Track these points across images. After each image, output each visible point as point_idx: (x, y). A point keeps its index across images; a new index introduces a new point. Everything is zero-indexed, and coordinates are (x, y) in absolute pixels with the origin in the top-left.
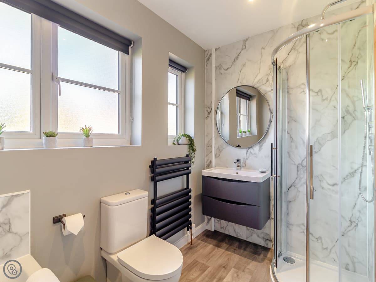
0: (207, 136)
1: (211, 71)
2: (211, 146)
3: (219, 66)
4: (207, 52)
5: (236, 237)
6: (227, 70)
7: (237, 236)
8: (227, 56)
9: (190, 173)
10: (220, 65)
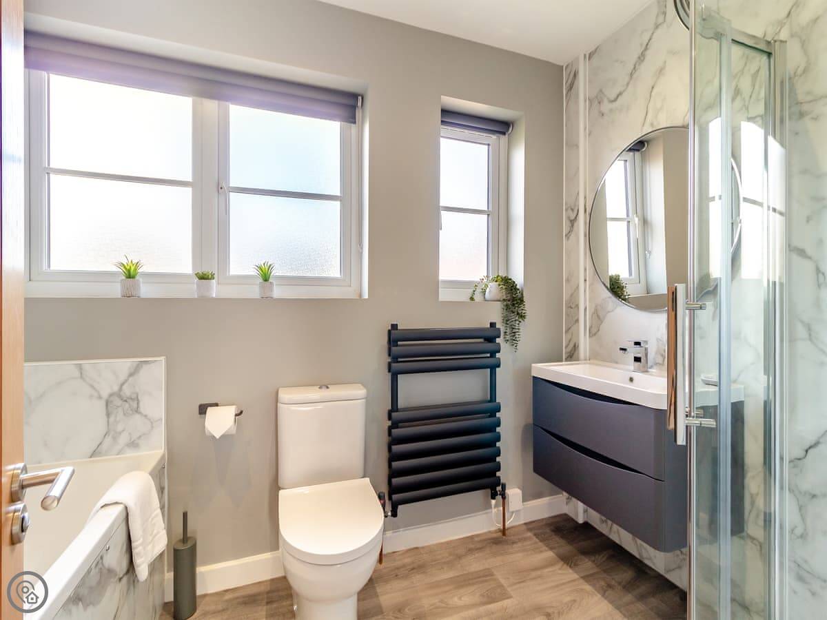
0: (568, 280)
1: (577, 112)
2: (577, 306)
3: (597, 97)
4: (568, 70)
5: (637, 556)
6: (616, 100)
7: (640, 554)
8: (617, 61)
9: (499, 366)
10: (601, 91)
